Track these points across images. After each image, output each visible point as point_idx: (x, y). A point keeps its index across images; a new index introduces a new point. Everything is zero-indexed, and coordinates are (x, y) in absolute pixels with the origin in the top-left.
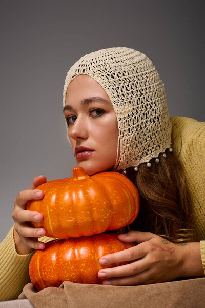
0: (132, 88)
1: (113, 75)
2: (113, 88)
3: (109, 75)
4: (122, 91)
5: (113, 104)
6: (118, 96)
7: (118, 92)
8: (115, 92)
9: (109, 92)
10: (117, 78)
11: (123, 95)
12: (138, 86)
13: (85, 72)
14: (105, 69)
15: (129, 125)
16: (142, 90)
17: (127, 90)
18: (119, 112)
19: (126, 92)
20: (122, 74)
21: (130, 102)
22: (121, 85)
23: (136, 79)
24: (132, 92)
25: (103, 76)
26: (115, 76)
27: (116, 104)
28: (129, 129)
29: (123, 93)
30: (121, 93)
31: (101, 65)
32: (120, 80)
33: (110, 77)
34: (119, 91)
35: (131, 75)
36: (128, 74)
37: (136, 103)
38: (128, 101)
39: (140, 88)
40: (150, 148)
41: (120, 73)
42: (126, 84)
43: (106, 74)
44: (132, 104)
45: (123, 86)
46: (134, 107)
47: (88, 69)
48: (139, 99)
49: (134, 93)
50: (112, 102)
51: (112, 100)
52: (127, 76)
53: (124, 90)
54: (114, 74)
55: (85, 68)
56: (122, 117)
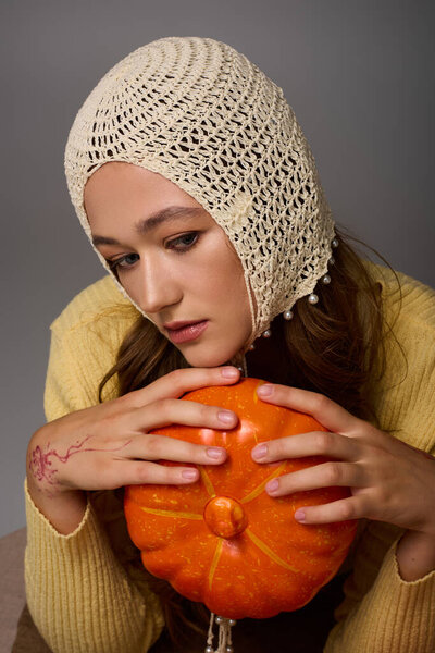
0: (234, 155)
1: (184, 144)
2: (195, 175)
3: (173, 148)
4: (218, 172)
5: (210, 211)
6: (214, 187)
7: (209, 180)
8: (202, 181)
9: (191, 188)
10: (196, 147)
11: (223, 180)
12: (245, 140)
13: (117, 157)
14: (160, 136)
15: (258, 240)
16: (256, 146)
17: (225, 164)
18: (229, 224)
19: (226, 169)
20: (201, 133)
21: (242, 190)
22: (211, 159)
23: (234, 127)
24: (239, 163)
25: (162, 154)
26: (190, 144)
27: (215, 207)
28: (261, 249)
29: (221, 176)
30: (218, 178)
31: (147, 130)
32: (202, 148)
33: (179, 152)
34: (212, 175)
35: (221, 124)
36: (214, 125)
37: (255, 184)
38: (238, 188)
39: (251, 143)
40: (307, 262)
41: (195, 131)
42: (219, 153)
43: (168, 148)
44: (247, 192)
45: (215, 161)
46: (255, 195)
47: (120, 147)
48: (258, 170)
49: (242, 162)
50: (206, 207)
51: (204, 202)
52: (215, 131)
53: (220, 166)
54: (185, 140)
55: (110, 146)
56: (239, 230)
